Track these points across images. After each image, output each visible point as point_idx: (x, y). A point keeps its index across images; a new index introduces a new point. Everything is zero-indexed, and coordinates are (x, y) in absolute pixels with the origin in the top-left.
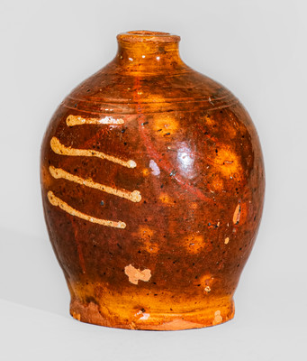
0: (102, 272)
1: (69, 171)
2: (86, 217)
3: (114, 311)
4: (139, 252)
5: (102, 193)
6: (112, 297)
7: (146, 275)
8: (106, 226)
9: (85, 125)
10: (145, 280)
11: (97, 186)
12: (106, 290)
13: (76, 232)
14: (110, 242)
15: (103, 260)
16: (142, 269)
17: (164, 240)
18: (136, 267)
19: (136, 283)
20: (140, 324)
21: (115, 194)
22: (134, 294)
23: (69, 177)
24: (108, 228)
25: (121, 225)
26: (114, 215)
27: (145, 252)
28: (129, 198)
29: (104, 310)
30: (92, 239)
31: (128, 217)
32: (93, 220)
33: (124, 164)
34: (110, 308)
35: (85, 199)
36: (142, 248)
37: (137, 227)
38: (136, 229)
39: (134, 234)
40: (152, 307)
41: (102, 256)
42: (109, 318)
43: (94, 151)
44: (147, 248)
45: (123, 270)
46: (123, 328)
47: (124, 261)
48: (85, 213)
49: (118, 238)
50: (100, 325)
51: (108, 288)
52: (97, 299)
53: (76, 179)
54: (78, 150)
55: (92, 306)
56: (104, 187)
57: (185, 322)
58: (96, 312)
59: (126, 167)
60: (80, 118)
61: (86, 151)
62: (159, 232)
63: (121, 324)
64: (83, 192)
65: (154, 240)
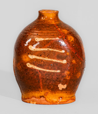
0: (49, 87)
1: (38, 56)
2: (45, 70)
3: (52, 99)
4: (64, 79)
5: (52, 62)
6: (51, 95)
7: (65, 86)
8: (53, 72)
9: (44, 41)
10: (64, 88)
11: (50, 60)
12: (49, 93)
13: (40, 75)
14: (54, 77)
15: (50, 83)
16: (64, 85)
17: (72, 75)
18: (62, 84)
19: (61, 89)
20: (61, 102)
21: (57, 61)
22: (60, 93)
23: (38, 58)
24: (54, 73)
25: (59, 71)
26: (56, 68)
27: (66, 79)
28: (62, 62)
29: (48, 99)
30: (47, 77)
31: (61, 69)
32: (47, 71)
33: (60, 52)
34: (50, 99)
35: (44, 64)
36: (65, 78)
37: (64, 71)
38: (64, 72)
39: (63, 74)
40: (65, 96)
41: (50, 82)
42: (50, 102)
43: (49, 49)
44: (67, 78)
45: (58, 86)
46: (55, 104)
47: (58, 83)
48: (45, 69)
49: (57, 75)
50: (45, 104)
51: (51, 92)
52: (45, 96)
53: (41, 58)
54: (42, 49)
55: (42, 99)
56: (52, 60)
57: (72, 100)
58: (44, 101)
59: (61, 53)
60: (41, 38)
61: (45, 49)
62: (71, 72)
63: (54, 103)
64: (44, 62)
65: (69, 75)
